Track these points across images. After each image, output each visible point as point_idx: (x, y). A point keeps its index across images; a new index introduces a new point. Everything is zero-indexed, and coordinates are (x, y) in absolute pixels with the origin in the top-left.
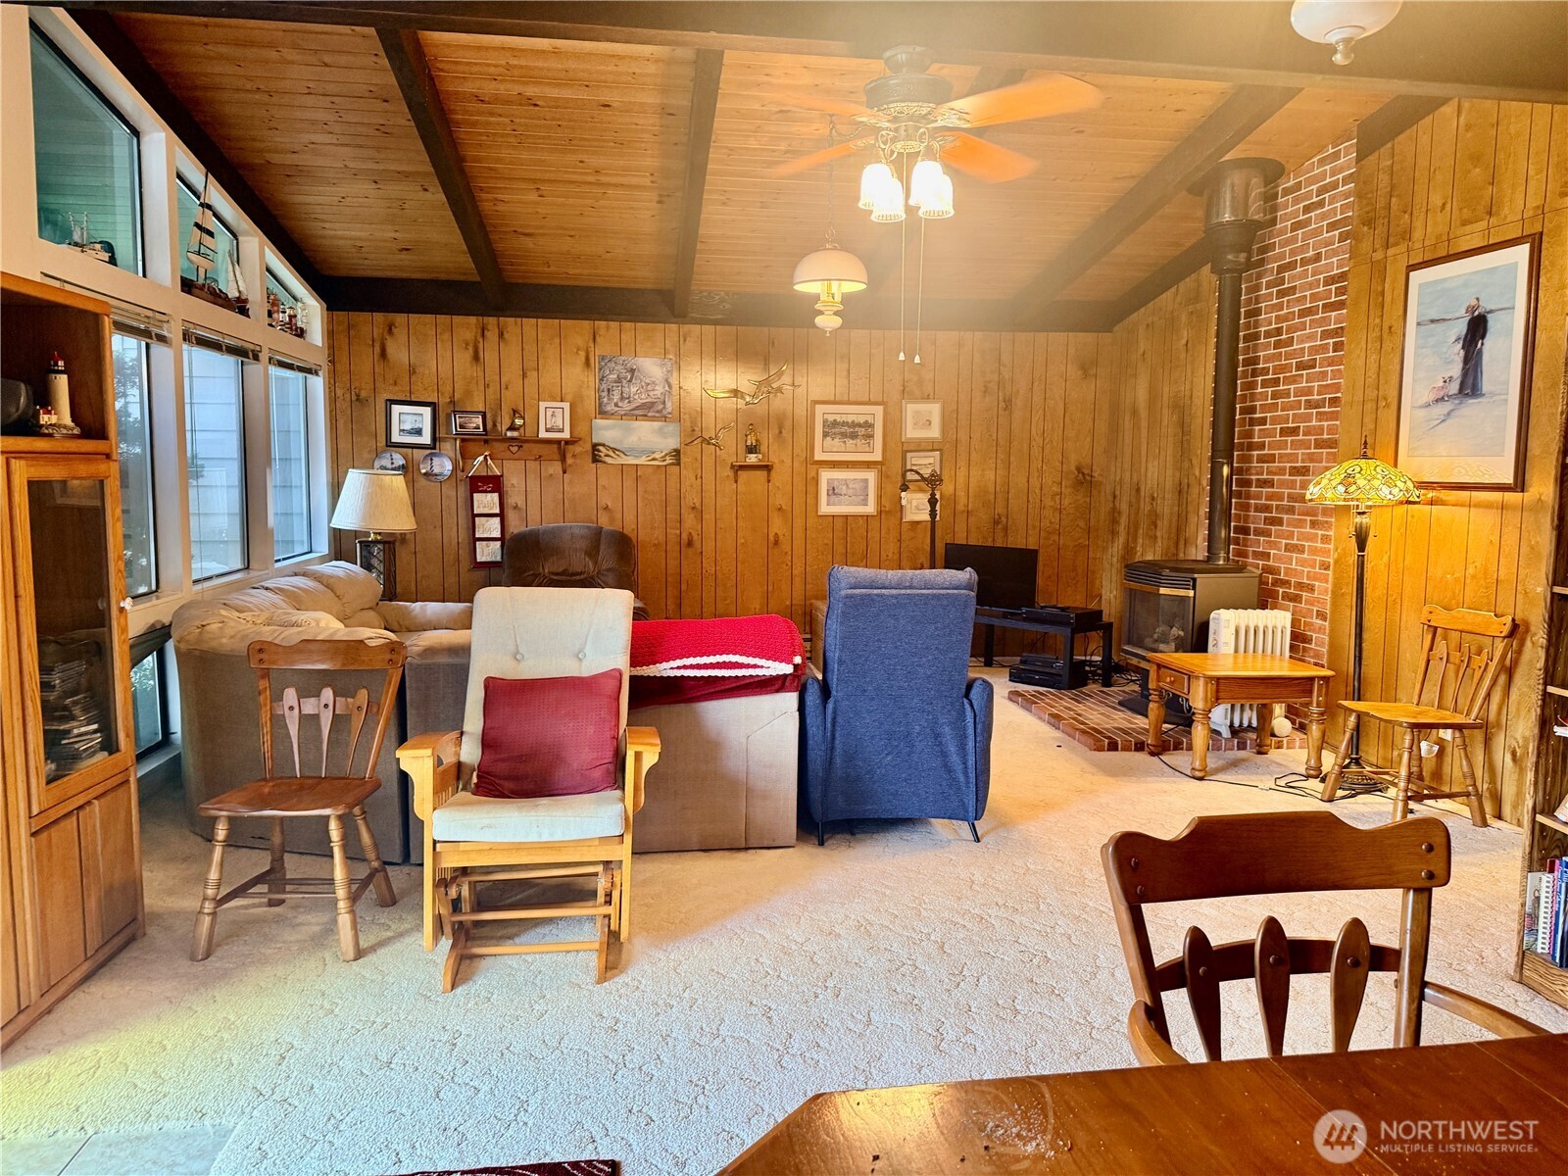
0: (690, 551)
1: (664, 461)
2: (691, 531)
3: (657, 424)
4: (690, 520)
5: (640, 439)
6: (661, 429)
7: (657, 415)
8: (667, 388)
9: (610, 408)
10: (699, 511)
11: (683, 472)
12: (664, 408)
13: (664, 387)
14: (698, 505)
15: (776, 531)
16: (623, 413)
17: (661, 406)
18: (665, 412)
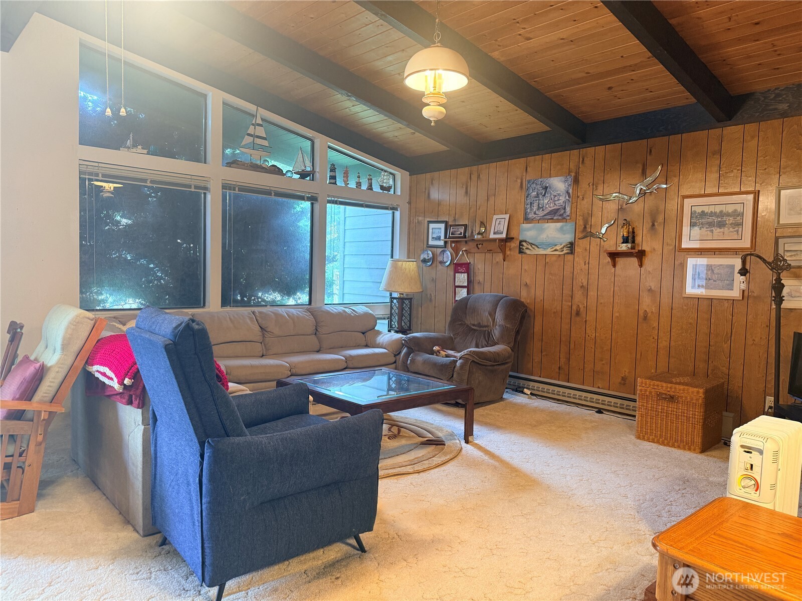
1: (562, 251)
2: (579, 304)
3: (559, 225)
5: (547, 236)
6: (562, 227)
7: (560, 217)
9: (531, 216)
10: (585, 289)
11: (577, 259)
12: (565, 212)
13: (566, 197)
14: (585, 284)
16: (539, 218)
17: (562, 211)
18: (564, 215)
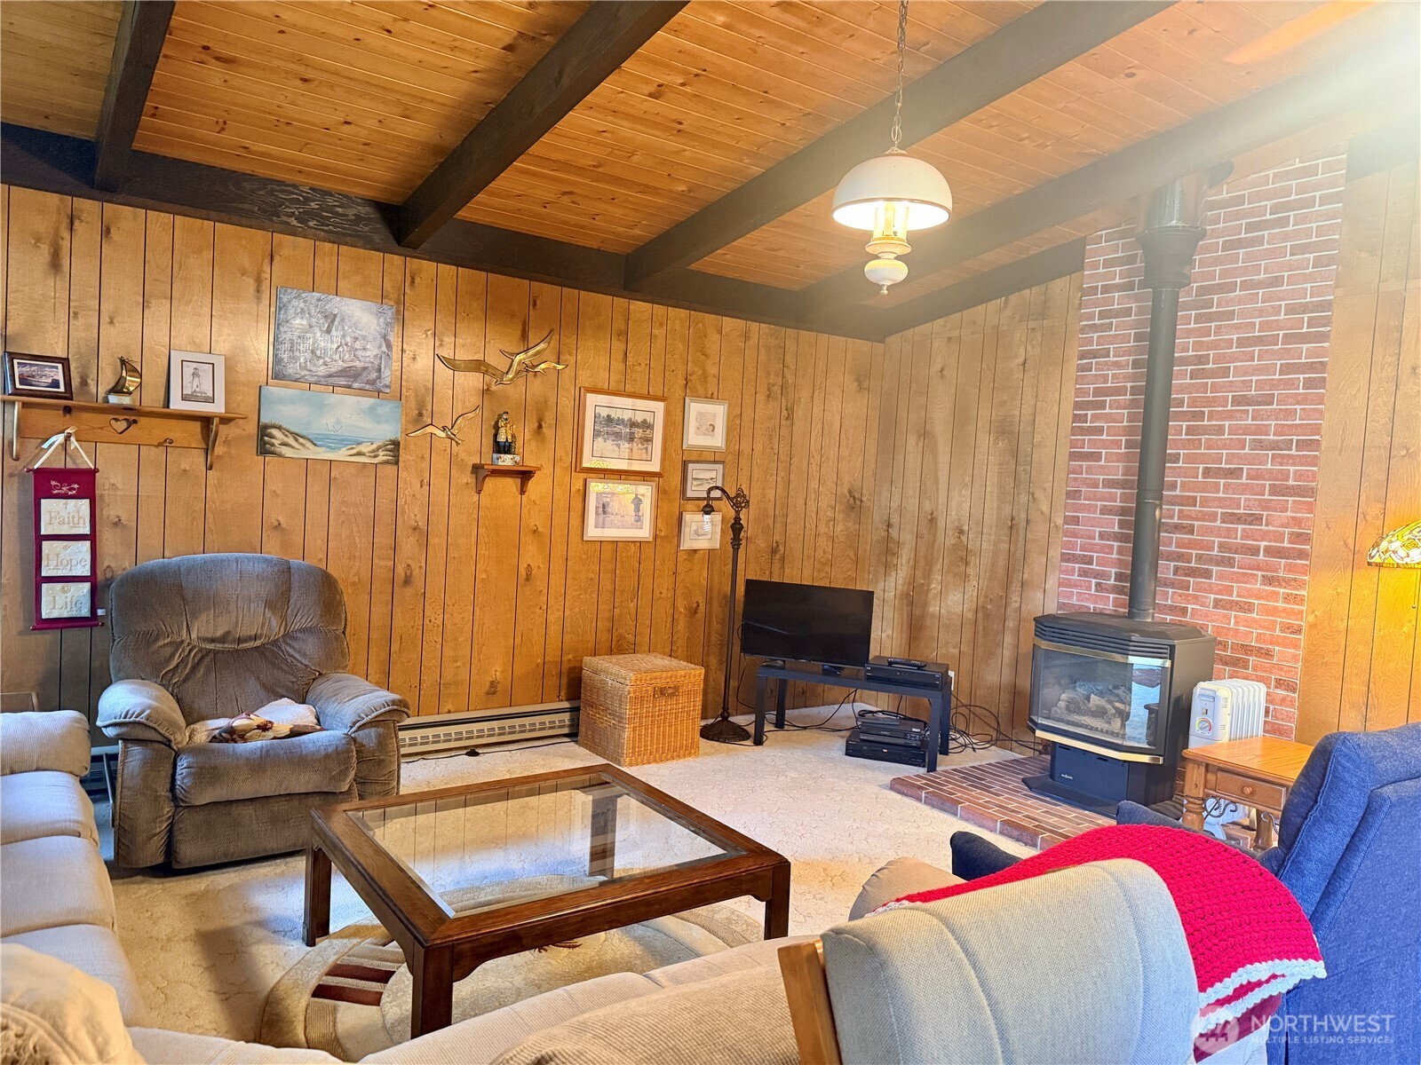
0: (409, 591)
1: (375, 457)
2: (410, 562)
3: (367, 402)
4: (408, 545)
5: (338, 422)
6: (372, 409)
7: (368, 387)
8: (384, 348)
9: (291, 370)
10: (423, 536)
11: (403, 475)
12: (379, 377)
13: (380, 347)
14: (422, 524)
15: (529, 561)
16: (313, 379)
17: (374, 375)
18: (379, 385)
